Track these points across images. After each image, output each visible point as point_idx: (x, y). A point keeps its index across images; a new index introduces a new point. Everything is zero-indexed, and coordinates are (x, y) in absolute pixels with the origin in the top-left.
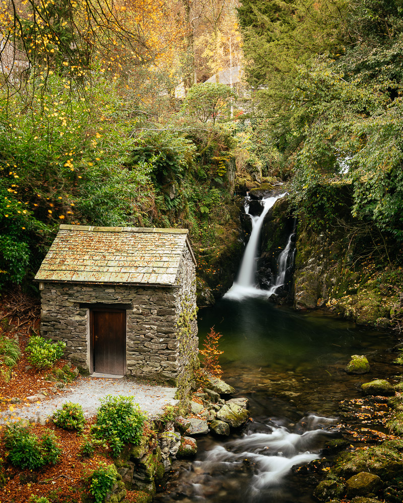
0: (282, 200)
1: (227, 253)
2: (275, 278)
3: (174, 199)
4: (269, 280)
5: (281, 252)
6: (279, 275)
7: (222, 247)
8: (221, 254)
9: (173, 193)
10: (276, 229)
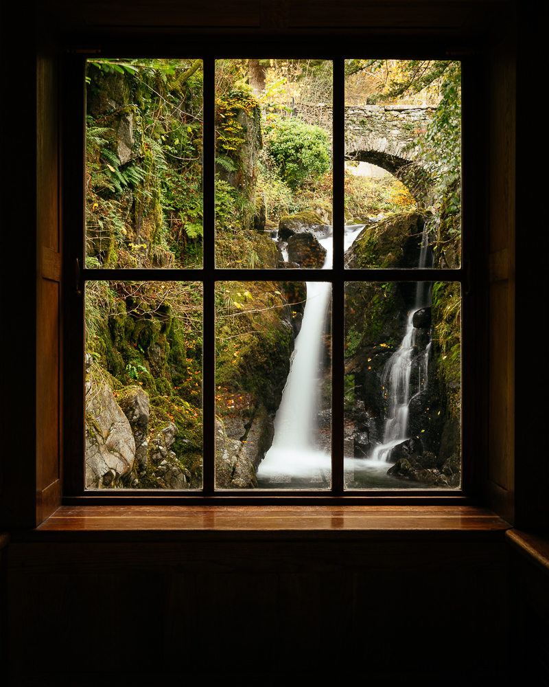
0: (383, 224)
1: (257, 355)
2: (380, 424)
3: (129, 164)
4: (364, 429)
5: (389, 356)
6: (389, 416)
7: (245, 337)
8: (245, 356)
9: (128, 145)
10: (370, 299)
